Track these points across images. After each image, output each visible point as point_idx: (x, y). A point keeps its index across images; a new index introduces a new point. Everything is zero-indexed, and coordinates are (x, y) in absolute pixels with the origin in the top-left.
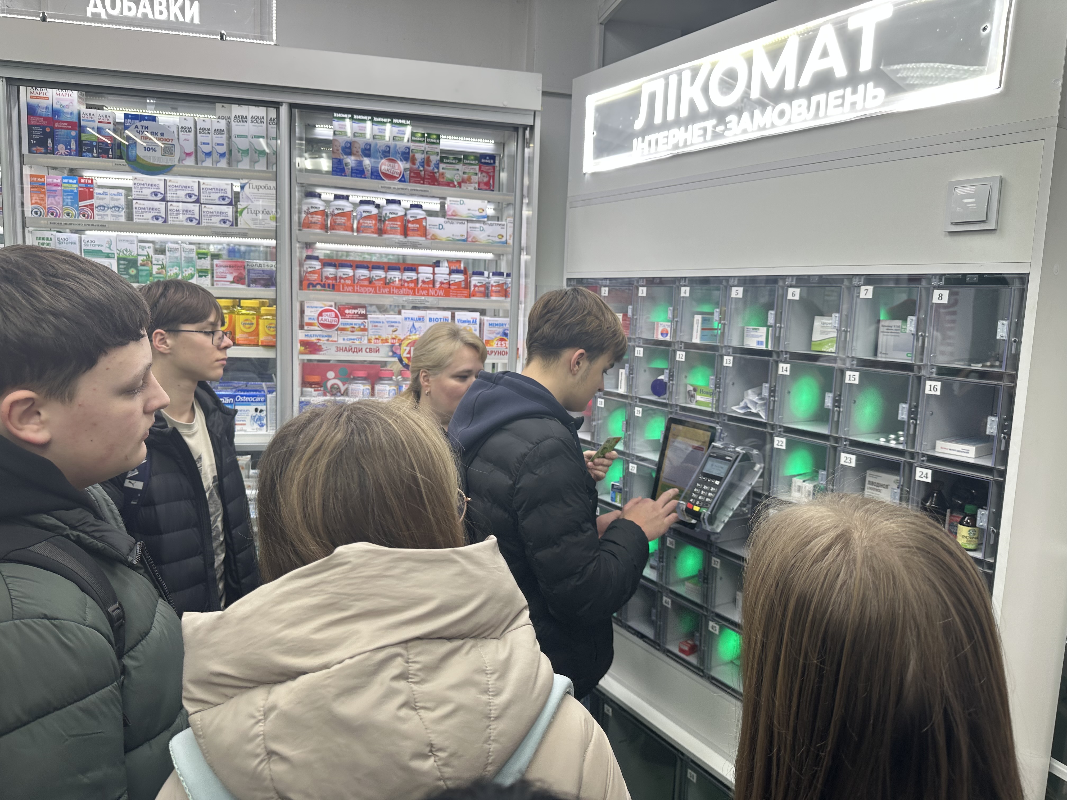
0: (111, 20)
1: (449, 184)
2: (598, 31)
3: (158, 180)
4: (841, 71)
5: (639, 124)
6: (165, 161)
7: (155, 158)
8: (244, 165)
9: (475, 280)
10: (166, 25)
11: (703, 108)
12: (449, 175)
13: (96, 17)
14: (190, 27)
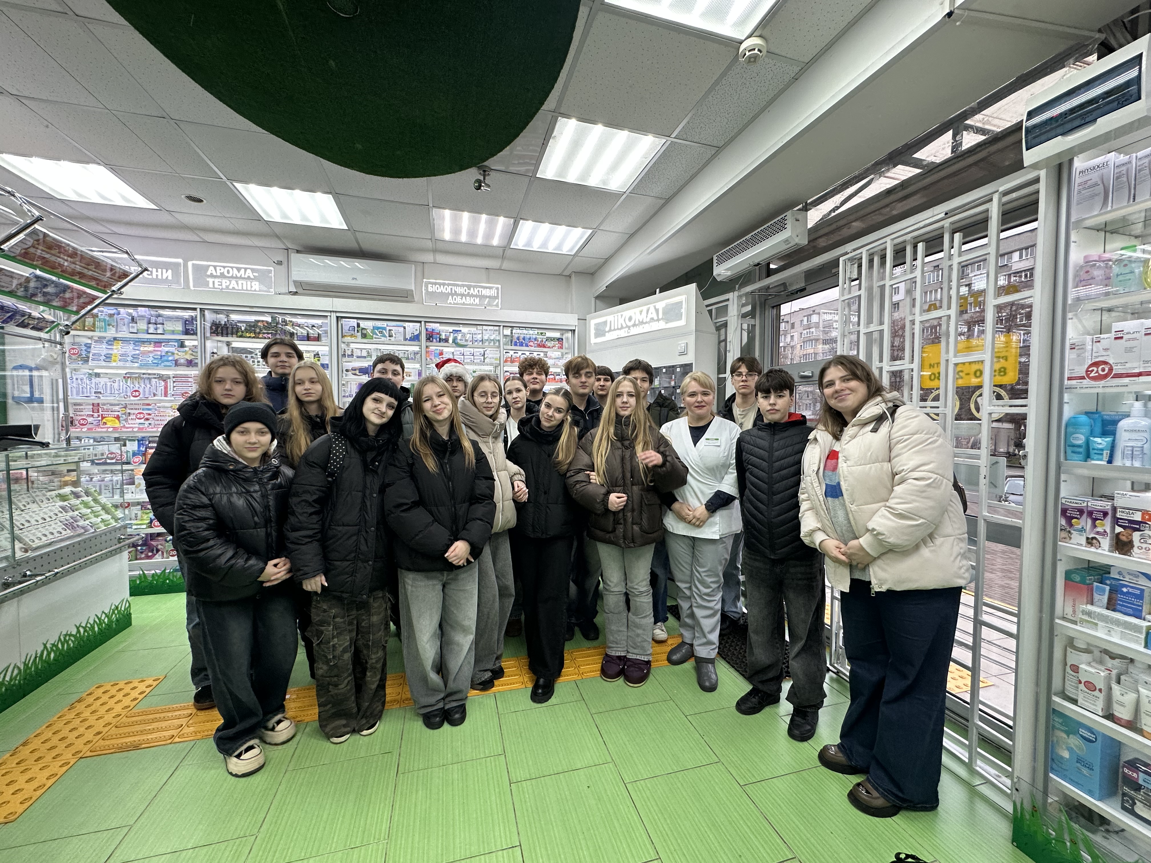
0: (454, 304)
1: (549, 347)
2: (593, 300)
3: (461, 349)
4: (656, 318)
5: (607, 329)
6: (465, 343)
7: (463, 343)
8: (487, 344)
9: (557, 377)
10: (470, 305)
11: (624, 325)
12: (549, 345)
13: (450, 303)
14: (476, 305)
